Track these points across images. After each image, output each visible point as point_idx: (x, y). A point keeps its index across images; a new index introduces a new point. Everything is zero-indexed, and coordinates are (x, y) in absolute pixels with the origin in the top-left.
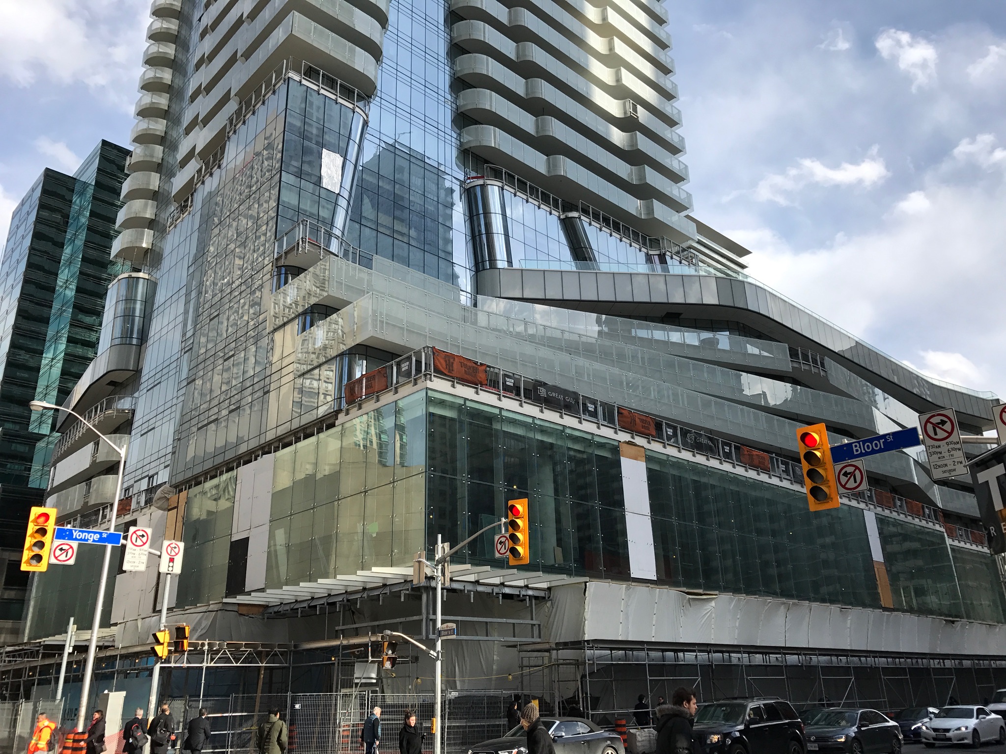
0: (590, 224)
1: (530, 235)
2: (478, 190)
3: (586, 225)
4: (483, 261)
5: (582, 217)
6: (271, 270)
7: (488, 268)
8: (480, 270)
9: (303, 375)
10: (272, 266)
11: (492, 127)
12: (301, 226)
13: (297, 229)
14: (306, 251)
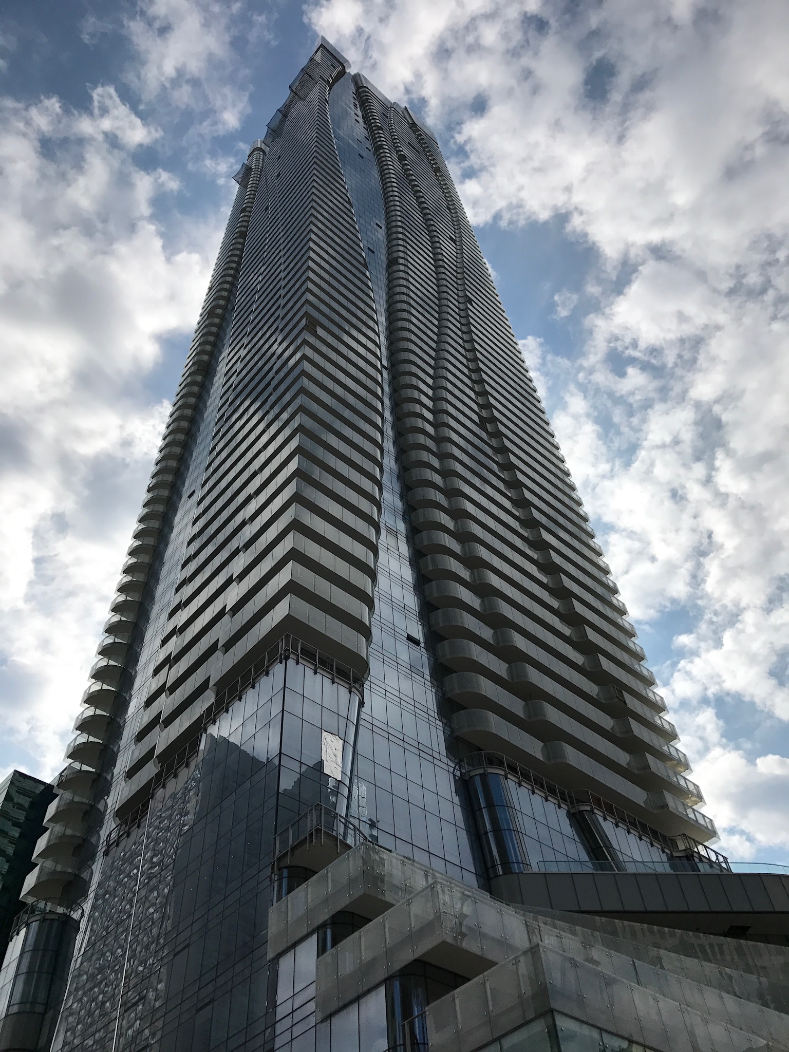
0: (605, 819)
1: (543, 832)
2: (478, 780)
3: (601, 819)
4: (494, 866)
5: (596, 811)
6: (270, 873)
7: (501, 873)
8: (492, 877)
9: (330, 1016)
10: (273, 868)
11: (483, 711)
12: (315, 812)
13: (309, 816)
14: (322, 843)
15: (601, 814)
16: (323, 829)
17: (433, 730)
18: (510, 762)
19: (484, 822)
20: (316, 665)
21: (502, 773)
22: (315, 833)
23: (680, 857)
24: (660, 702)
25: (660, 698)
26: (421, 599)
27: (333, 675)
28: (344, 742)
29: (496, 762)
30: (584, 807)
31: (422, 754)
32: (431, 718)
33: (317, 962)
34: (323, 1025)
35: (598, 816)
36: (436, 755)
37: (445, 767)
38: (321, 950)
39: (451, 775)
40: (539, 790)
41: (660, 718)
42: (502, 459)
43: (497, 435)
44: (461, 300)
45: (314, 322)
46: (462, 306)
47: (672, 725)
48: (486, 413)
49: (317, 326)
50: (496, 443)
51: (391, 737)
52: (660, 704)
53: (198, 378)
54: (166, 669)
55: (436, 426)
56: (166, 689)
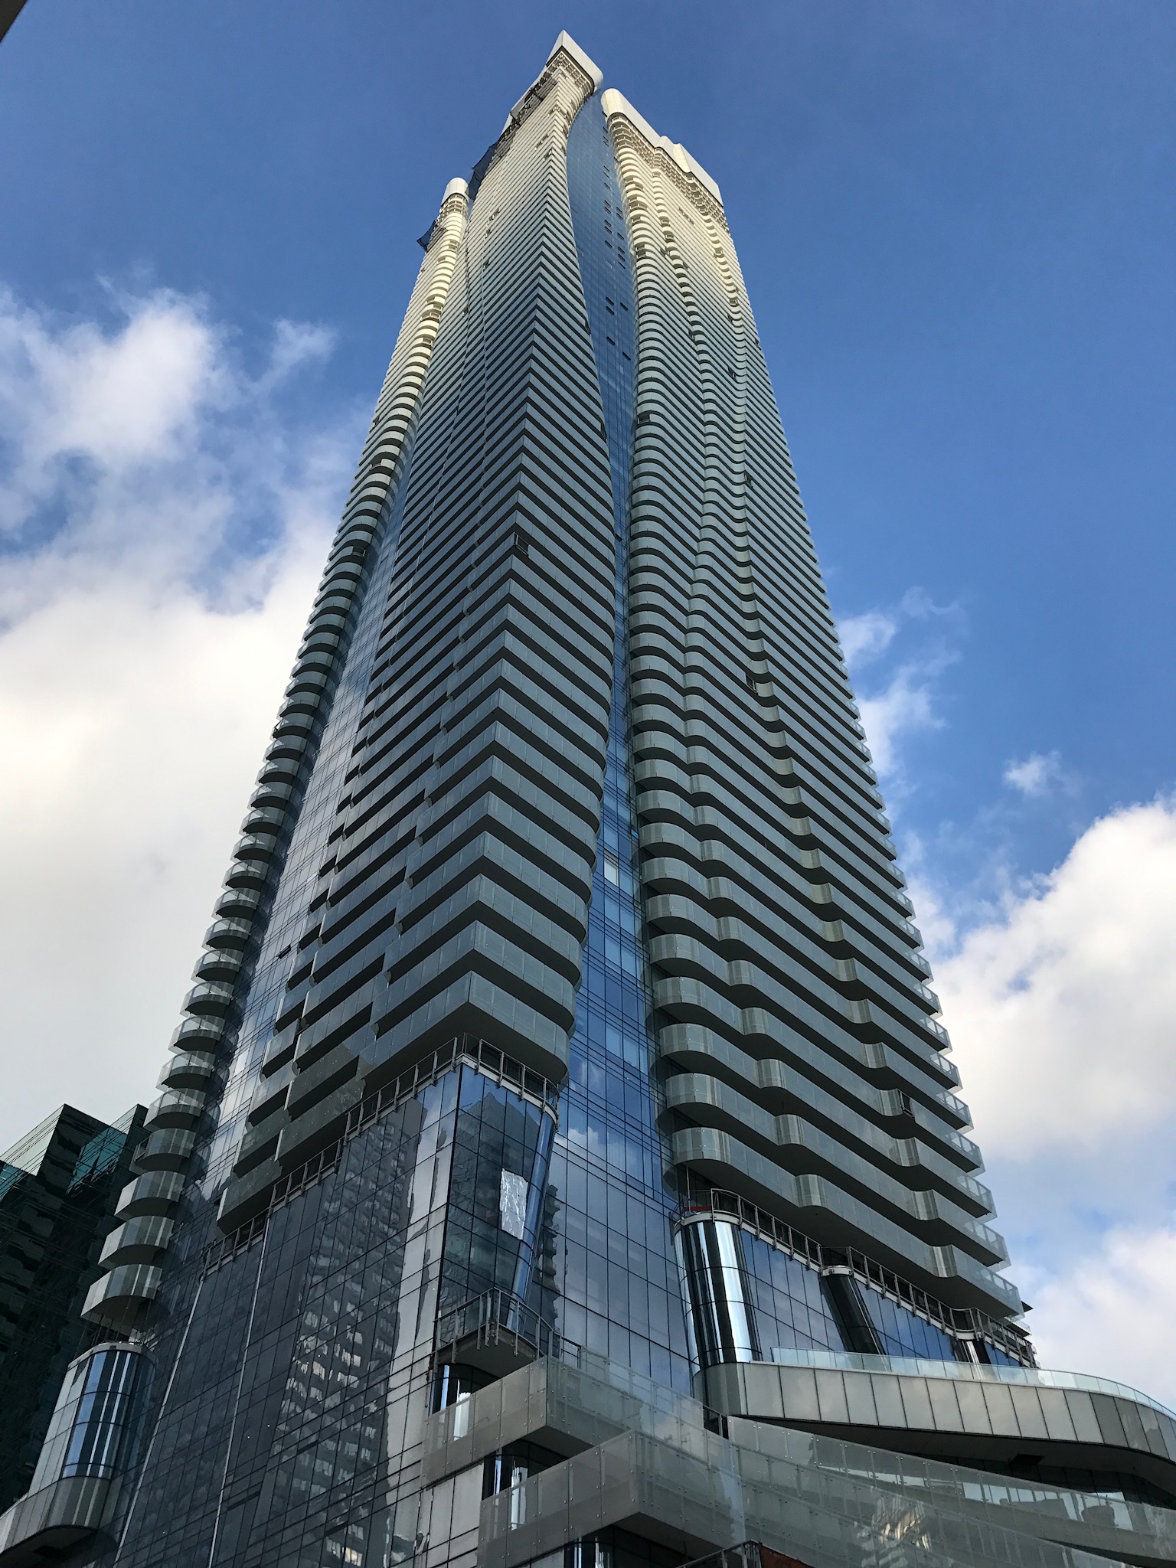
0: (867, 1287)
1: (782, 1304)
3: (862, 1289)
4: (714, 1350)
6: (427, 1369)
7: (722, 1361)
8: (710, 1364)
10: (431, 1363)
11: (715, 1131)
12: (489, 1299)
13: (481, 1304)
14: (496, 1342)
15: (863, 1280)
16: (498, 1323)
17: (647, 1157)
18: (746, 1204)
19: (705, 1288)
20: (499, 1075)
21: (735, 1221)
22: (488, 1328)
23: (965, 1341)
24: (962, 1112)
25: (963, 1106)
26: (645, 959)
27: (521, 1088)
28: (530, 1184)
29: (727, 1204)
30: (841, 1270)
31: (630, 1191)
32: (645, 1139)
33: (481, 1507)
35: (858, 1283)
36: (649, 1193)
37: (659, 1208)
38: (488, 1490)
39: (667, 1220)
40: (782, 1244)
41: (960, 1136)
42: (774, 740)
43: (771, 702)
44: (737, 479)
45: (526, 539)
46: (737, 490)
47: (976, 1146)
48: (757, 667)
49: (530, 546)
50: (768, 714)
51: (591, 1169)
52: (961, 1115)
53: (352, 567)
54: (294, 1025)
55: (685, 692)
56: (294, 1060)
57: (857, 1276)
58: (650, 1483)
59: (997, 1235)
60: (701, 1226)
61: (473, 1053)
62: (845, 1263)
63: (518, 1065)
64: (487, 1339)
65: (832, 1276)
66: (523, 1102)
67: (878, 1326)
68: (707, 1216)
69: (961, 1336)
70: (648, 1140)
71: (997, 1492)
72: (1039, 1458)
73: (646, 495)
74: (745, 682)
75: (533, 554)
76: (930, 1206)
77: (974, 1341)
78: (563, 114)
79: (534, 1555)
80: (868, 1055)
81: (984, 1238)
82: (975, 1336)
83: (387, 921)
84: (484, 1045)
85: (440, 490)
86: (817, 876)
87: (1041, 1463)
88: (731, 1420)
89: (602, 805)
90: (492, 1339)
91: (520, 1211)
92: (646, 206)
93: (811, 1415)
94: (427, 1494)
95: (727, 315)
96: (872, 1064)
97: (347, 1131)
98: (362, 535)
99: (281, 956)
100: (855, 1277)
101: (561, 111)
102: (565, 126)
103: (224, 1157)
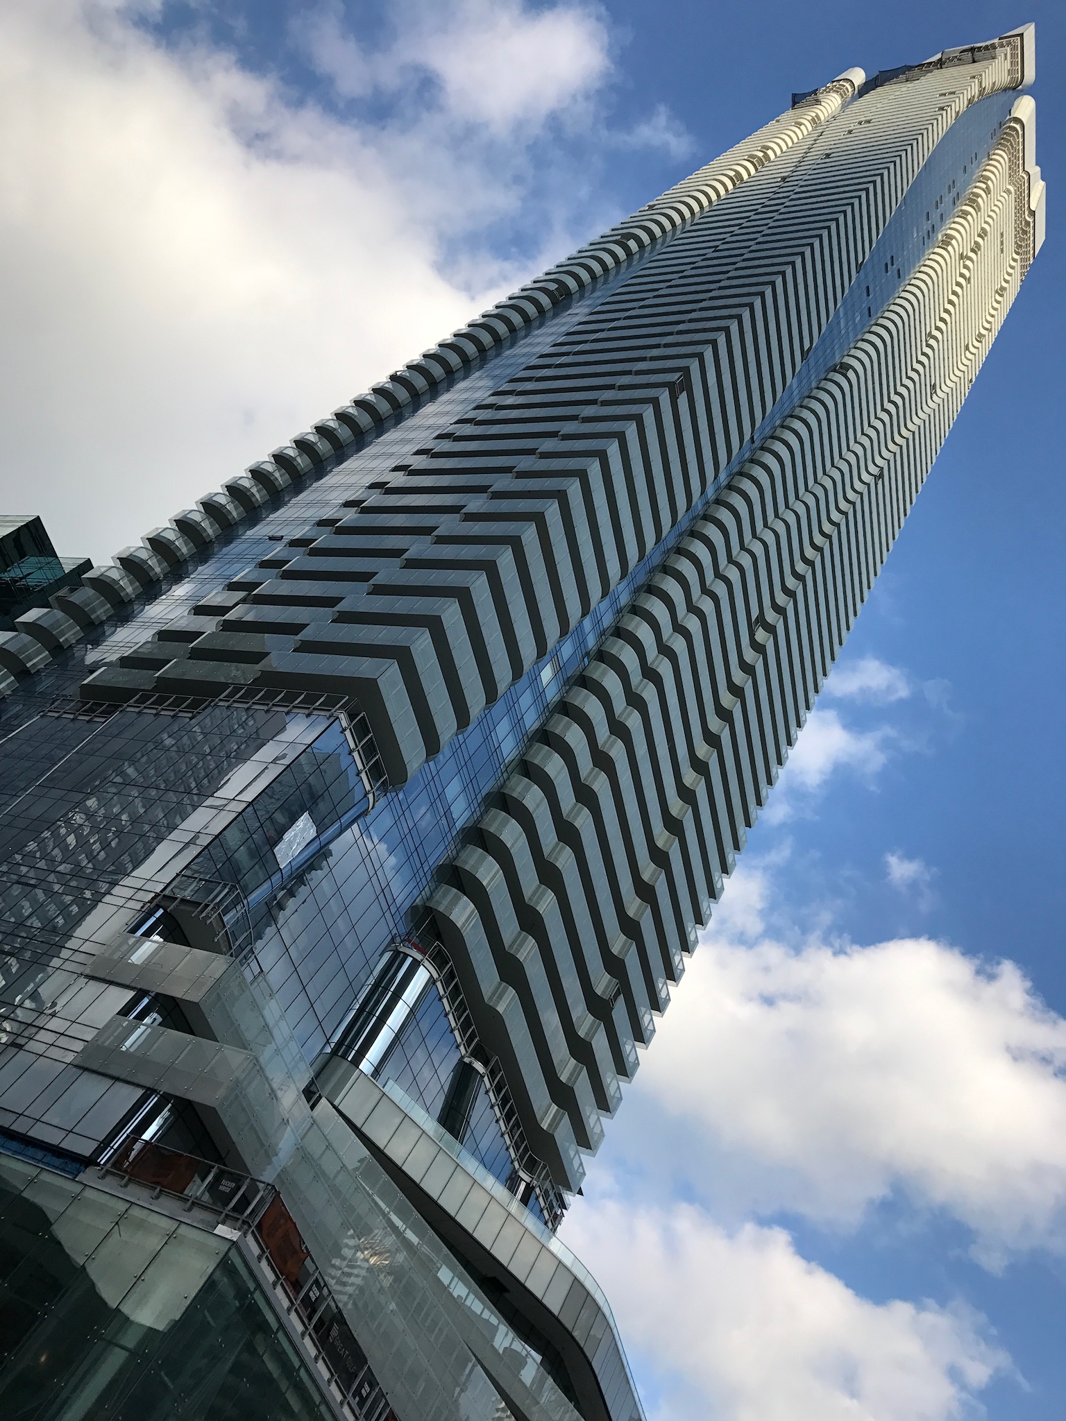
0: (487, 1092)
3: (482, 1091)
4: (350, 1047)
6: (147, 901)
7: (349, 1059)
8: (339, 1054)
9: (85, 1069)
10: (153, 899)
11: (472, 906)
12: (227, 890)
13: (219, 889)
14: (208, 922)
15: (488, 1085)
16: (220, 911)
17: (412, 885)
18: (452, 970)
19: (377, 1003)
20: (357, 747)
21: (435, 975)
22: (210, 908)
23: (522, 1179)
24: (648, 1032)
25: (652, 1029)
26: (521, 752)
27: (365, 768)
28: (318, 836)
29: (439, 960)
30: (479, 1066)
31: (381, 897)
32: (421, 871)
33: (113, 1018)
34: (74, 1069)
35: (483, 1083)
36: (393, 909)
37: (392, 925)
38: (125, 1012)
39: (390, 937)
40: (454, 1017)
41: (634, 1046)
42: (739, 677)
43: (759, 648)
44: (872, 469)
45: (686, 385)
46: (865, 477)
47: (638, 1061)
48: (771, 616)
49: (685, 392)
50: (750, 655)
51: (367, 860)
52: (646, 1034)
53: (545, 301)
54: (242, 594)
55: (706, 591)
56: (224, 618)
57: (486, 1079)
58: (237, 1097)
59: (602, 1131)
60: (409, 960)
61: (351, 717)
62: (485, 1064)
63: (376, 751)
64: (204, 914)
65: (470, 1066)
66: (358, 778)
67: (473, 1122)
68: (419, 957)
69: (522, 1174)
70: (422, 874)
71: (461, 1289)
72: (506, 1290)
73: (798, 425)
74: (753, 620)
75: (683, 400)
76: (574, 1075)
77: (528, 1185)
78: (981, 86)
79: (122, 1077)
80: (618, 943)
81: (592, 1126)
82: (531, 1182)
83: (365, 577)
84: (363, 717)
85: (655, 297)
86: (687, 795)
87: (506, 1295)
88: (323, 1101)
89: (581, 622)
90: (208, 917)
91: (296, 849)
92: (980, 210)
93: (381, 1143)
94: (83, 980)
95: (966, 343)
96: (615, 950)
97: (221, 697)
98: (572, 284)
99: (271, 538)
100: (484, 1079)
101: (981, 83)
102: (974, 96)
103: (121, 644)
